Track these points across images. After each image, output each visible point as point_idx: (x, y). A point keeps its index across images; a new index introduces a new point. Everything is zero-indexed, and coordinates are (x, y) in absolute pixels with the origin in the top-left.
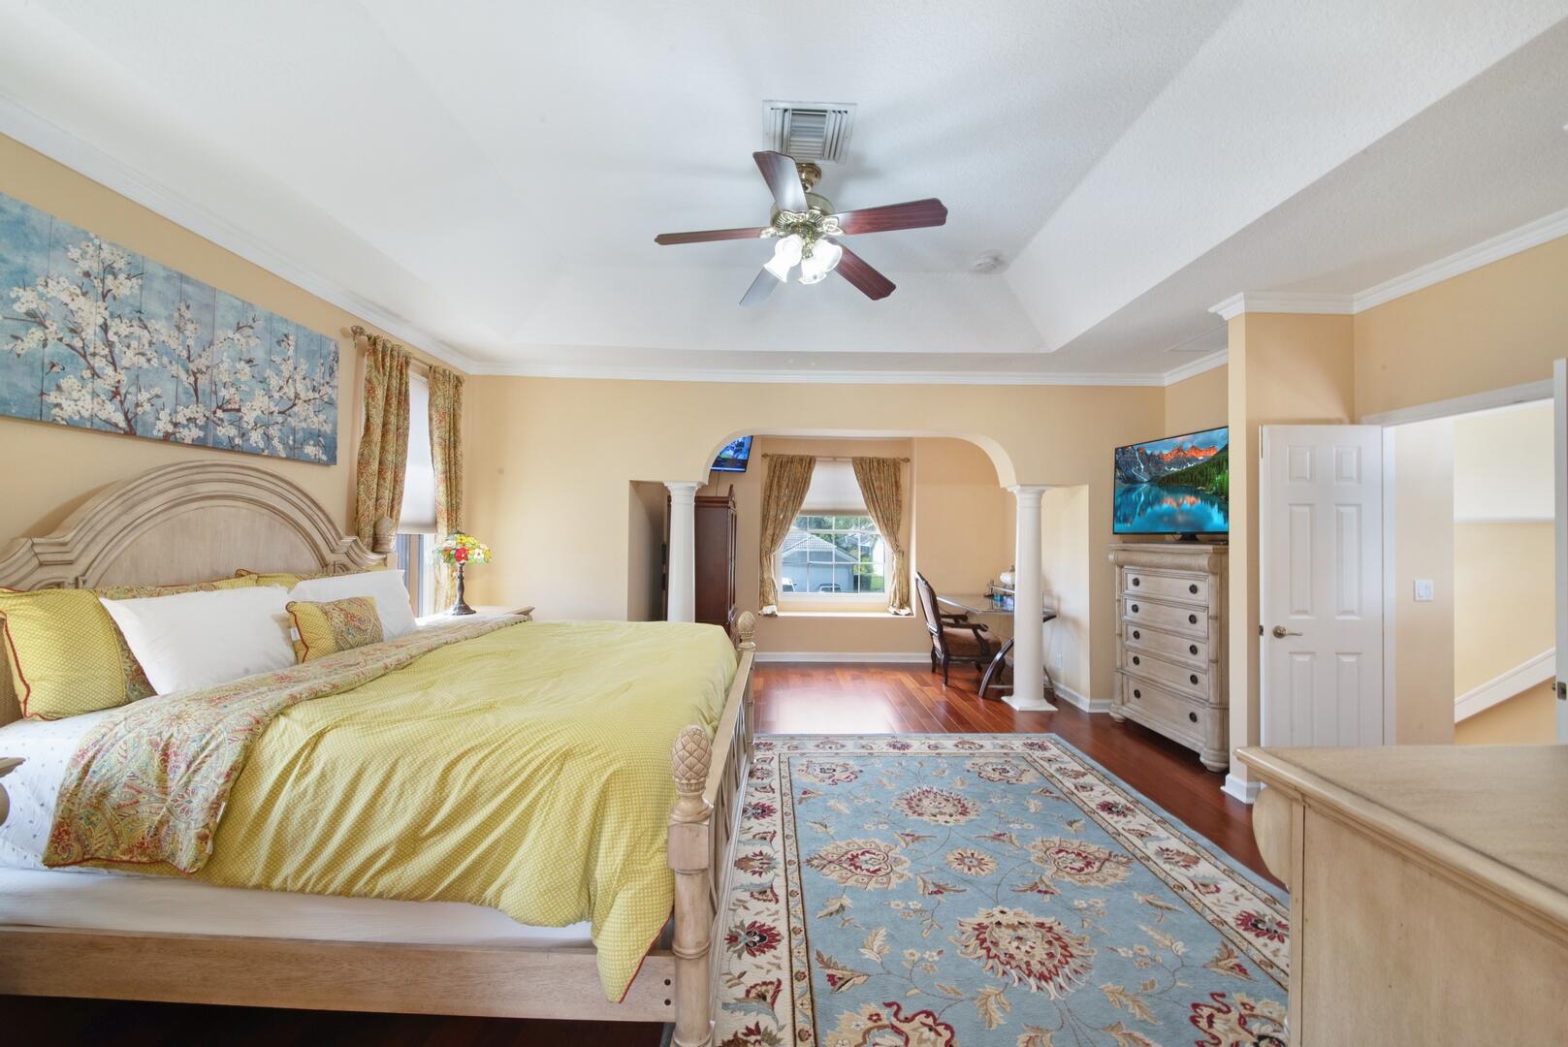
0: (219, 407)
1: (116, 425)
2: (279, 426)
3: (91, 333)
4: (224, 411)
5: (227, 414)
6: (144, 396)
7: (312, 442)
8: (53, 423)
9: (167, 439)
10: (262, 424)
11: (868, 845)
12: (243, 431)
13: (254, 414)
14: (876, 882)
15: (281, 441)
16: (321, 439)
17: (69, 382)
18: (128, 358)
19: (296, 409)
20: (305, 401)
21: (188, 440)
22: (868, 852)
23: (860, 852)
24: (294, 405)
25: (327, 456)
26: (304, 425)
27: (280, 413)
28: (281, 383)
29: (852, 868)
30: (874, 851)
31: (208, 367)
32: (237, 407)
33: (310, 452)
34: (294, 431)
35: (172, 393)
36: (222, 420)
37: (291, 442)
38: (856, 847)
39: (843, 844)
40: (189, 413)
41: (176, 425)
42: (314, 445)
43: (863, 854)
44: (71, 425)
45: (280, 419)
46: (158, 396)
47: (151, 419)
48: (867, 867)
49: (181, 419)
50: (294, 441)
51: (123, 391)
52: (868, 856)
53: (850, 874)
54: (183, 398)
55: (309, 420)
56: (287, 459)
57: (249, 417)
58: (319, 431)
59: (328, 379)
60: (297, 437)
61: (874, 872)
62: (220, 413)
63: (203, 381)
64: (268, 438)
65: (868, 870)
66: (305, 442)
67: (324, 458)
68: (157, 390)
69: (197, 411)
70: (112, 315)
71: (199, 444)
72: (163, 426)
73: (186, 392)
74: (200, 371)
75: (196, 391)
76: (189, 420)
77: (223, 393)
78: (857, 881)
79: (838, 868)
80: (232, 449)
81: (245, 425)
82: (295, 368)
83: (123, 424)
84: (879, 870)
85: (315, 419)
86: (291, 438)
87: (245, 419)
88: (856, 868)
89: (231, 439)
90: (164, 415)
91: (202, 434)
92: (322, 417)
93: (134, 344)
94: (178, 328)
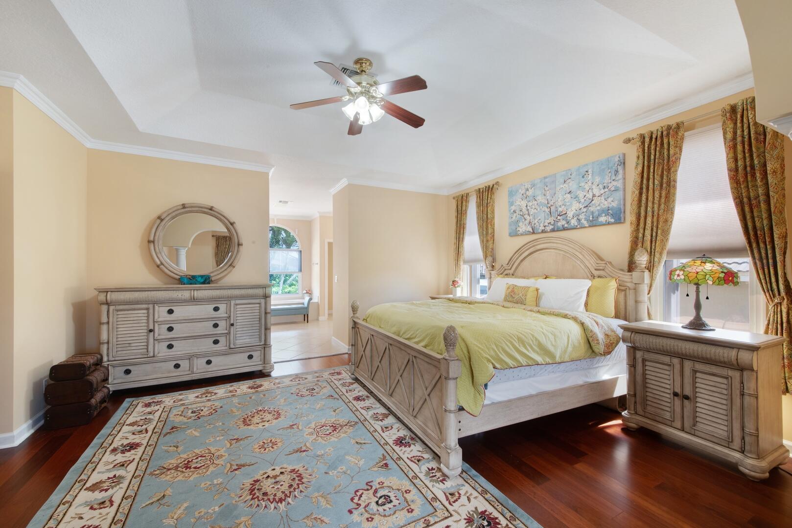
0: (558, 215)
1: (530, 232)
2: (584, 213)
3: (524, 210)
4: (560, 216)
5: (561, 217)
6: (536, 221)
7: (604, 215)
8: (518, 235)
9: (543, 232)
10: (577, 216)
11: (328, 438)
12: (568, 221)
13: (572, 213)
14: (321, 422)
15: (586, 219)
16: (609, 211)
17: (521, 224)
18: (532, 212)
19: (593, 202)
20: (599, 196)
21: (549, 231)
22: (328, 435)
23: (332, 433)
24: (593, 200)
25: (614, 219)
26: (598, 208)
27: (585, 207)
28: (585, 194)
29: (334, 425)
30: (325, 436)
31: (554, 203)
32: (565, 212)
33: (602, 220)
34: (593, 213)
35: (543, 217)
36: (560, 220)
37: (591, 219)
38: (335, 436)
39: (343, 435)
40: (548, 221)
41: (545, 227)
42: (606, 216)
43: (330, 433)
44: (522, 235)
45: (585, 210)
46: (540, 219)
47: (538, 227)
48: (327, 428)
49: (546, 224)
50: (593, 218)
51: (531, 222)
52: (328, 433)
53: (335, 422)
54: (547, 217)
55: (602, 205)
56: (590, 226)
57: (570, 214)
58: (608, 207)
59: (614, 178)
60: (594, 215)
61: (323, 426)
62: (559, 217)
63: (553, 209)
64: (579, 220)
65: (326, 426)
66: (599, 215)
67: (613, 220)
68: (539, 218)
69: (551, 220)
70: (528, 202)
71: (553, 230)
72: (542, 228)
73: (548, 215)
74: (552, 206)
75: (550, 213)
76: (549, 223)
77: (560, 209)
78: (331, 421)
79: (341, 424)
80: (564, 229)
81: (569, 218)
82: (592, 183)
83: (531, 231)
84: (321, 428)
85: (606, 203)
86: (591, 216)
87: (569, 216)
88: (332, 426)
89: (563, 226)
90: (542, 225)
91: (553, 227)
92: (610, 200)
93: (533, 207)
94: (544, 195)
